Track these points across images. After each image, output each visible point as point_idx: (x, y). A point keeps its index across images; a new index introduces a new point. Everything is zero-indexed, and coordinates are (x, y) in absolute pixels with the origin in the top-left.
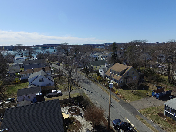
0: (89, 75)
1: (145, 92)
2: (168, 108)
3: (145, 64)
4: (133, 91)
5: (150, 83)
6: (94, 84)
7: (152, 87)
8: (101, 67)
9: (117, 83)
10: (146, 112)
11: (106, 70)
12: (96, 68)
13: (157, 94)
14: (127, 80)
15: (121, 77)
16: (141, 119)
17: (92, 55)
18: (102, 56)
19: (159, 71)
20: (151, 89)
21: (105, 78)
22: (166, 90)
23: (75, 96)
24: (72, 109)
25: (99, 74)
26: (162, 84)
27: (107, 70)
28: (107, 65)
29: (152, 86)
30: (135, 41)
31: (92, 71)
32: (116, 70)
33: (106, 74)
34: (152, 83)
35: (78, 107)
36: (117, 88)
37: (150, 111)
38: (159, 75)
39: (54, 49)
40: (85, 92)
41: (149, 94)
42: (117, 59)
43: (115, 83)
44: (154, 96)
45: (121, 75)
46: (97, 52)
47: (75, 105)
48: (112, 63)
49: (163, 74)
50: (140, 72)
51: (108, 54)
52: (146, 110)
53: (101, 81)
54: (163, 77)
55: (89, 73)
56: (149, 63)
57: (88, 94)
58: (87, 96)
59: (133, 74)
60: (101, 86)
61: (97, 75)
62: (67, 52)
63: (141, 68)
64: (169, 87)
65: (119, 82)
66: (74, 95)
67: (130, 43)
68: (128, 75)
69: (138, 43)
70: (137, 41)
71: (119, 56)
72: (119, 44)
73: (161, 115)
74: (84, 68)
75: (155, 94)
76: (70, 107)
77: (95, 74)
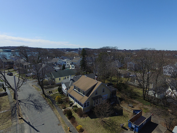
4: (104, 119)
6: (50, 109)
7: (127, 109)
9: (82, 108)
14: (95, 102)
15: (87, 98)
17: (60, 61)
18: (71, 63)
19: (131, 82)
20: (126, 113)
28: (72, 78)
29: (127, 106)
30: (107, 47)
33: (69, 91)
61: (58, 92)
67: (101, 49)
68: (96, 94)
75: (133, 126)
77: (56, 90)
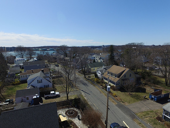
0: (87, 76)
1: (142, 95)
2: (167, 113)
3: (142, 66)
4: (131, 93)
5: (147, 86)
6: (92, 86)
7: (149, 90)
8: (98, 68)
9: (115, 86)
10: (144, 115)
11: (103, 72)
12: (94, 69)
13: (155, 97)
14: (124, 82)
15: (118, 79)
16: (139, 123)
17: (90, 57)
18: (99, 58)
19: (156, 73)
20: (149, 92)
21: (102, 79)
22: (163, 93)
23: (73, 98)
24: (69, 112)
25: (96, 76)
26: (159, 86)
27: (105, 72)
28: (105, 67)
29: (149, 88)
30: (132, 43)
31: (90, 73)
32: (113, 72)
33: (104, 75)
34: (150, 86)
35: (75, 109)
36: (114, 90)
37: (148, 114)
38: (156, 78)
39: (53, 50)
40: (83, 94)
41: (147, 97)
42: (114, 61)
43: (112, 85)
44: (152, 99)
45: (119, 77)
46: (95, 54)
47: (72, 107)
48: (110, 65)
49: (160, 77)
50: (137, 74)
51: (106, 55)
52: (144, 114)
53: (98, 82)
54: (159, 79)
55: (87, 74)
56: (146, 65)
57: (85, 96)
58: (85, 97)
59: (130, 76)
60: (98, 88)
61: (94, 77)
62: (66, 54)
63: (138, 70)
64: (166, 90)
65: (117, 84)
66: (72, 96)
67: (127, 46)
68: (125, 77)
69: (135, 46)
70: (133, 43)
71: (116, 58)
72: (116, 46)
73: (159, 119)
74: (82, 69)
75: (153, 97)
76: (67, 109)
77: (93, 76)
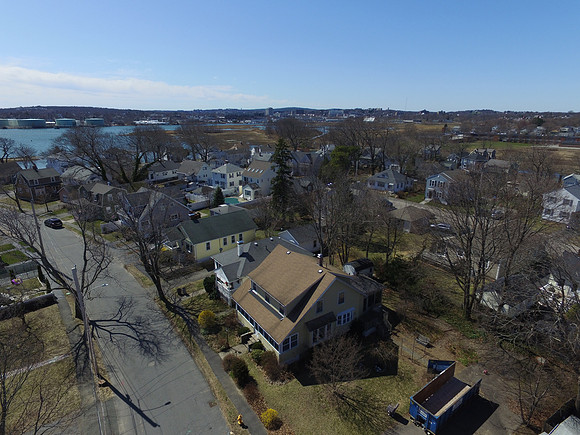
11: (239, 275)
14: (315, 335)
15: (290, 326)
20: (408, 367)
29: (411, 340)
39: (74, 126)
59: (341, 301)
